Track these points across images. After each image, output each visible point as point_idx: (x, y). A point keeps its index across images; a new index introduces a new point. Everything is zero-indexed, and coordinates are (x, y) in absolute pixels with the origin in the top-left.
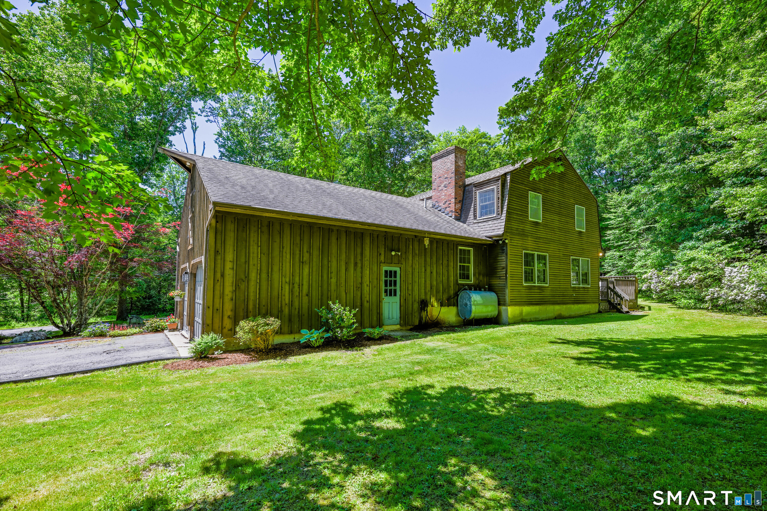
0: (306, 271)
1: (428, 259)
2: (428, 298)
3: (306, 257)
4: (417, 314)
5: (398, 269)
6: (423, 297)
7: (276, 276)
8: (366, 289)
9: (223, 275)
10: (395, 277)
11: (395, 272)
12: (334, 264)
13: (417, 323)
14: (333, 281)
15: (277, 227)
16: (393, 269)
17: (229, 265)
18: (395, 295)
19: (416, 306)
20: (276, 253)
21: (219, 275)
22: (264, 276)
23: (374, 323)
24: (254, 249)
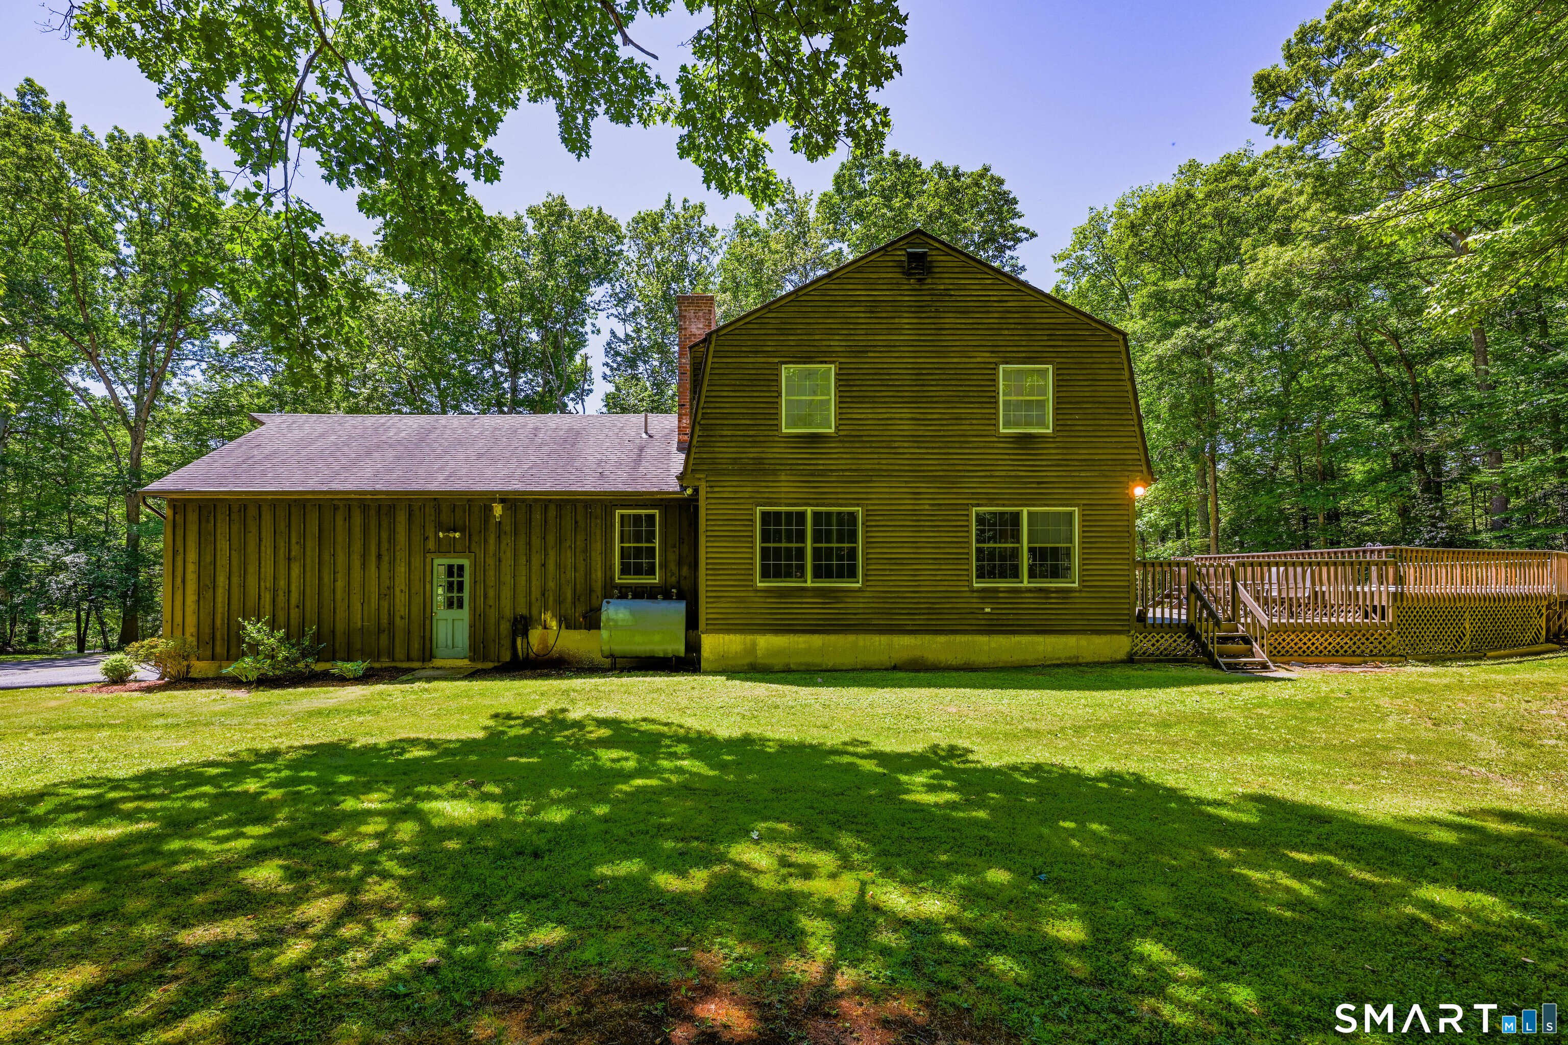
0: (296, 571)
1: (536, 541)
2: (535, 612)
3: (295, 550)
4: (507, 642)
5: (466, 562)
6: (522, 610)
7: (252, 580)
8: (400, 599)
9: (184, 581)
10: (461, 575)
11: (461, 568)
12: (341, 558)
13: (506, 657)
14: (340, 584)
15: (252, 511)
16: (456, 562)
17: (191, 568)
18: (460, 606)
19: (505, 627)
20: (252, 547)
21: (179, 581)
22: (235, 580)
23: (415, 653)
24: (223, 545)
